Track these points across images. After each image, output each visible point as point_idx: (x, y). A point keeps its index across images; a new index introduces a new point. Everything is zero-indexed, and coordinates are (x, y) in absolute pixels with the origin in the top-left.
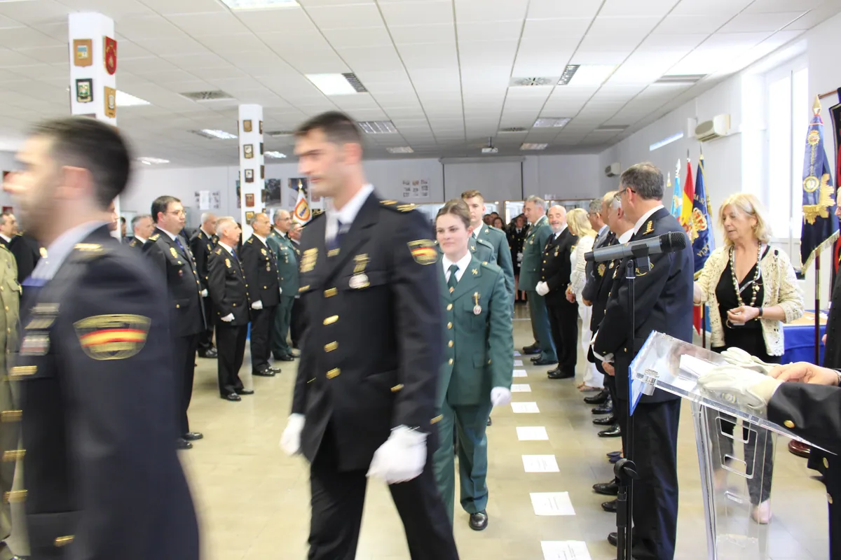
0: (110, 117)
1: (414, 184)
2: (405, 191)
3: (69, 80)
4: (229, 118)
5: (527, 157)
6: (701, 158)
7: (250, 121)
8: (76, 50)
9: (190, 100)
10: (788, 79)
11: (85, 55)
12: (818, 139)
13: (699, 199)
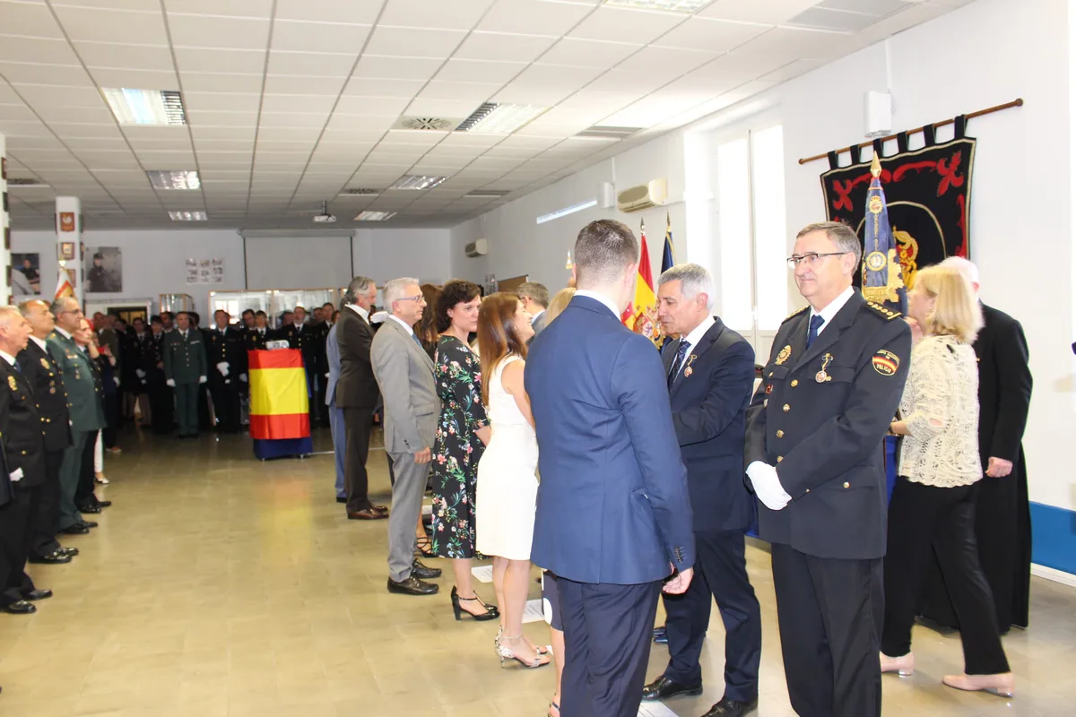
1: (202, 265)
2: (189, 275)
5: (359, 231)
6: (669, 230)
10: (743, 142)
12: (881, 206)
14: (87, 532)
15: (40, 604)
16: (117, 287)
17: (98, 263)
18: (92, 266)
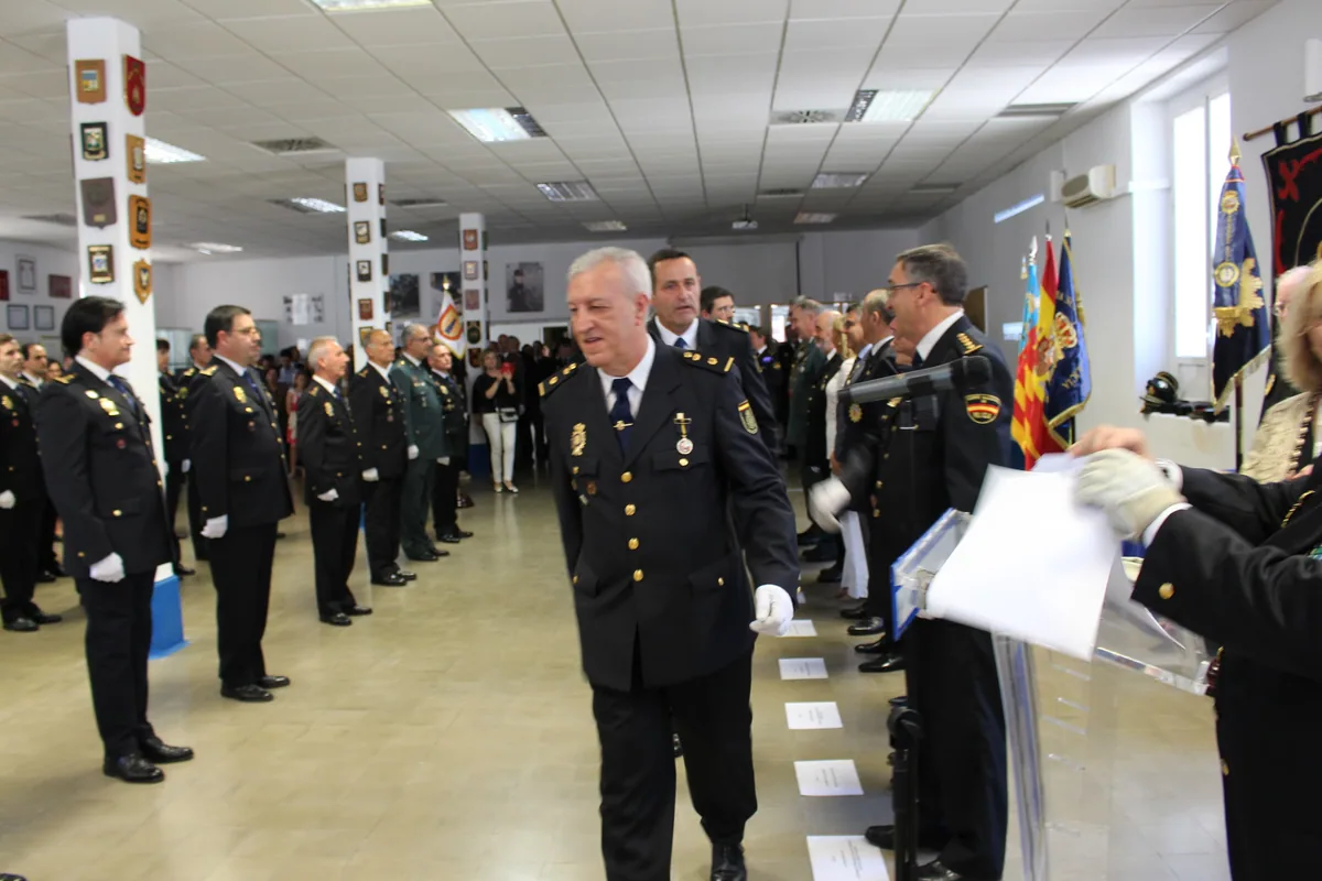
0: (136, 183)
3: (69, 125)
4: (331, 180)
5: (808, 235)
6: (1067, 235)
7: (364, 185)
8: (80, 77)
9: (269, 153)
10: (1199, 112)
11: (93, 85)
12: (1238, 204)
13: (1065, 298)
14: (436, 560)
15: (357, 621)
16: (538, 306)
17: (519, 280)
18: (512, 283)
